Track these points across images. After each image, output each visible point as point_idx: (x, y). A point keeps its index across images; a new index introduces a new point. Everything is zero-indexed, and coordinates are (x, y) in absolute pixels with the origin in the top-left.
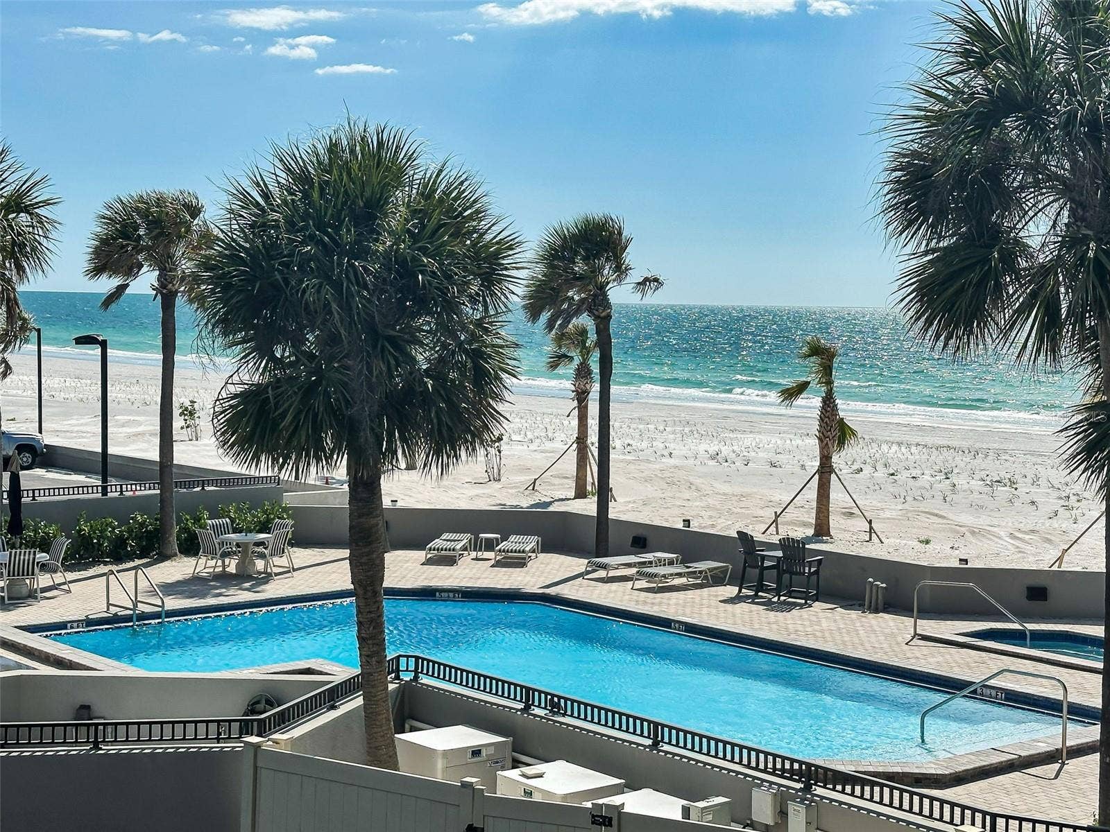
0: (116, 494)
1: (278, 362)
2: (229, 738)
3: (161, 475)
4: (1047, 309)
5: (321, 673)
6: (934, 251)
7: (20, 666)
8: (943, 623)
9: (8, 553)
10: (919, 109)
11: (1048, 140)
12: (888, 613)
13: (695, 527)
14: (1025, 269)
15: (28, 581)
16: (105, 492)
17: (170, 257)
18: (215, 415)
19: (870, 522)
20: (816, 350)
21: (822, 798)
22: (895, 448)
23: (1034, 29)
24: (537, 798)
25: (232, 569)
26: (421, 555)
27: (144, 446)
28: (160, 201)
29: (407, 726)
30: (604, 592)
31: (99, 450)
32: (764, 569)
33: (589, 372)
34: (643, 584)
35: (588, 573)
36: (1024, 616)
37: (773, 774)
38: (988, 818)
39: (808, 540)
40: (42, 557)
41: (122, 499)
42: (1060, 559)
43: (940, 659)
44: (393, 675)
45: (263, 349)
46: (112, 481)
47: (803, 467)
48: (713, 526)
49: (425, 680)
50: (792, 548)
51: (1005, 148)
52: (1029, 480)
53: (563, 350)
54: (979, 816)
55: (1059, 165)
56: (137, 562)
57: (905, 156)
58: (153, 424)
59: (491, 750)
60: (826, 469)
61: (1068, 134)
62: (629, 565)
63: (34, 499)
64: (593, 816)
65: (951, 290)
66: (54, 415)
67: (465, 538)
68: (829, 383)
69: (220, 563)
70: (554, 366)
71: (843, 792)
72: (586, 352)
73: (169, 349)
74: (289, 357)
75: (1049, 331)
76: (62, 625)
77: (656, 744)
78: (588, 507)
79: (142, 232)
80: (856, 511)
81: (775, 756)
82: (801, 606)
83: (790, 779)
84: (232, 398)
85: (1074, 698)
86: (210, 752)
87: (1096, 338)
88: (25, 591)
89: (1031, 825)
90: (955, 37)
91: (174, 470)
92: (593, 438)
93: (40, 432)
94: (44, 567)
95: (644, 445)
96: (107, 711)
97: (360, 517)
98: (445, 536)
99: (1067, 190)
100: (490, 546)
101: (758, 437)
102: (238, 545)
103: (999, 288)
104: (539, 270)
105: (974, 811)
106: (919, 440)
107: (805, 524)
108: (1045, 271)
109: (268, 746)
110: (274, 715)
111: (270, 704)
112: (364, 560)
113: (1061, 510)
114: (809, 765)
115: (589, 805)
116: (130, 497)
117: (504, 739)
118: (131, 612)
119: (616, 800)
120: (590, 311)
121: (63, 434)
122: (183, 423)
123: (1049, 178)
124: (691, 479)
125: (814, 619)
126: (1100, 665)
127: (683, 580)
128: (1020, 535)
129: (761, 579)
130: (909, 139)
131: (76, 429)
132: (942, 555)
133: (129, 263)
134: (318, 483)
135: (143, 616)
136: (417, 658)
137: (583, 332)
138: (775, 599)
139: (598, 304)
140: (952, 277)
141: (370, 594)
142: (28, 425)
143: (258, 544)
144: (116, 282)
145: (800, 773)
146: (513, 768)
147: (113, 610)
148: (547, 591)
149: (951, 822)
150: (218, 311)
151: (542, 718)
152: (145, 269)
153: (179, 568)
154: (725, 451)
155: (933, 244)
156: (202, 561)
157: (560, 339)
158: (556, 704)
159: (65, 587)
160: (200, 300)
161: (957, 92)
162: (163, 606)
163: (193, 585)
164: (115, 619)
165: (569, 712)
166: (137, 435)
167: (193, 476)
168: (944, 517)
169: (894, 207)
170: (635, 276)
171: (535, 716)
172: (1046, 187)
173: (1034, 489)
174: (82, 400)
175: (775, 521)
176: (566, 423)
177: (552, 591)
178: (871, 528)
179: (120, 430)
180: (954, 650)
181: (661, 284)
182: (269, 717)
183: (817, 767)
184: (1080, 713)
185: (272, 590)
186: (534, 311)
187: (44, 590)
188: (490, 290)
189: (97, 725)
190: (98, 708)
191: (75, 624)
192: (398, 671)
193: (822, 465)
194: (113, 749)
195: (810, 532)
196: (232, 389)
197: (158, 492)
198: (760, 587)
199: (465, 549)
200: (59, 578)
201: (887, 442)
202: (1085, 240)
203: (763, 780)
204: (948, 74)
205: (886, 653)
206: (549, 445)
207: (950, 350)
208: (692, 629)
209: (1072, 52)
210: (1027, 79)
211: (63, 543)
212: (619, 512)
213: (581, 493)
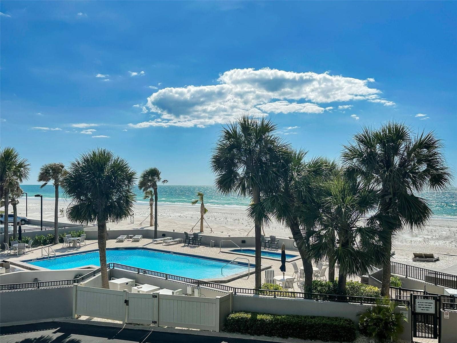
0: (44, 230)
1: (82, 200)
2: (70, 284)
3: (55, 225)
4: (243, 186)
5: (92, 268)
6: (221, 175)
7: (20, 270)
8: (226, 249)
9: (18, 244)
10: (218, 147)
11: (242, 154)
12: (215, 247)
13: (175, 231)
14: (238, 178)
15: (23, 250)
16: (42, 229)
17: (57, 177)
18: (67, 212)
19: (211, 229)
20: (199, 194)
21: (201, 287)
22: (216, 213)
23: (238, 133)
24: (141, 293)
25: (71, 246)
26: (115, 240)
27: (51, 219)
28: (55, 165)
29: (112, 279)
30: (156, 246)
31: (40, 220)
32: (190, 239)
33: (153, 200)
34: (165, 244)
35: (153, 242)
36: (241, 246)
37: (191, 283)
38: (234, 289)
39: (199, 233)
40: (26, 245)
41: (46, 231)
42: (248, 234)
43: (225, 256)
44: (108, 268)
45: (78, 197)
46: (43, 227)
47: (198, 218)
48: (179, 231)
49: (115, 268)
50: (196, 235)
51: (234, 155)
52: (242, 219)
53: (147, 195)
54: (232, 289)
55: (244, 158)
56: (49, 245)
57: (215, 156)
58: (53, 214)
59: (130, 283)
60: (202, 218)
61: (245, 152)
62: (162, 240)
63: (25, 232)
64: (153, 296)
65: (225, 183)
66: (30, 212)
67: (126, 236)
68: (203, 201)
69: (69, 244)
70: (145, 198)
71: (204, 285)
72: (152, 196)
73: (57, 197)
74: (84, 199)
75: (244, 190)
76: (31, 260)
77: (167, 279)
78: (153, 228)
79: (51, 172)
80: (208, 226)
81: (192, 279)
82: (198, 247)
83: (195, 284)
84: (71, 208)
85: (251, 263)
86: (66, 287)
87: (252, 192)
88: (22, 253)
89: (242, 289)
90: (224, 134)
91: (58, 224)
92: (154, 213)
93: (27, 216)
94: (27, 247)
95: (165, 214)
96: (41, 279)
97: (100, 233)
98: (121, 236)
99: (245, 163)
100: (131, 238)
101: (189, 212)
102: (73, 240)
103: (234, 182)
104: (141, 179)
105: (231, 287)
106: (221, 212)
107: (198, 230)
108: (243, 179)
109: (79, 285)
110: (81, 278)
111: (80, 276)
112: (102, 243)
113: (248, 225)
114: (198, 281)
115: (152, 293)
116: (48, 230)
117: (133, 280)
118: (47, 256)
119: (158, 292)
120: (153, 187)
121: (32, 217)
122: (61, 213)
123: (242, 161)
124: (175, 221)
125: (200, 249)
126: (255, 256)
127: (173, 243)
128: (240, 230)
129: (189, 242)
130: (215, 153)
131: (35, 215)
132: (225, 235)
133: (48, 178)
134: (92, 226)
135: (50, 257)
136: (114, 264)
137: (151, 192)
138: (192, 246)
139: (154, 186)
140: (225, 180)
141: (103, 250)
142: (24, 215)
143: (77, 240)
144: (44, 182)
145: (197, 283)
146: (135, 286)
147: (43, 256)
148: (144, 247)
149: (227, 290)
150: (68, 189)
151: (142, 275)
152: (51, 180)
153: (59, 246)
154: (182, 215)
155: (221, 173)
156: (65, 244)
157: (146, 193)
158: (145, 272)
159: (32, 251)
160: (63, 186)
161: (224, 144)
162: (55, 255)
163: (63, 249)
164: (44, 258)
165: (148, 273)
166: (50, 216)
167: (62, 225)
168: (226, 227)
169: (214, 166)
170: (162, 180)
171: (140, 274)
172: (242, 163)
173: (243, 221)
174: (37, 209)
175: (192, 229)
176: (148, 211)
177: (145, 247)
178: (211, 230)
179: (46, 215)
180: (227, 254)
181: (168, 181)
182: (79, 279)
183: (200, 281)
184: (252, 265)
185: (81, 250)
186: (140, 187)
187: (27, 252)
188: (130, 183)
189: (38, 283)
190: (39, 279)
191: (34, 260)
192: (109, 266)
193: (201, 218)
194: (43, 288)
195: (199, 231)
196: (71, 206)
197: (54, 229)
198: (189, 243)
199: (125, 239)
200: (30, 249)
201: (214, 212)
202: (249, 173)
203: (189, 285)
204: (223, 141)
205: (214, 256)
206: (144, 215)
207: (225, 195)
208: (175, 253)
209: (245, 137)
210: (237, 142)
211: (32, 242)
212: (160, 229)
213: (151, 225)
